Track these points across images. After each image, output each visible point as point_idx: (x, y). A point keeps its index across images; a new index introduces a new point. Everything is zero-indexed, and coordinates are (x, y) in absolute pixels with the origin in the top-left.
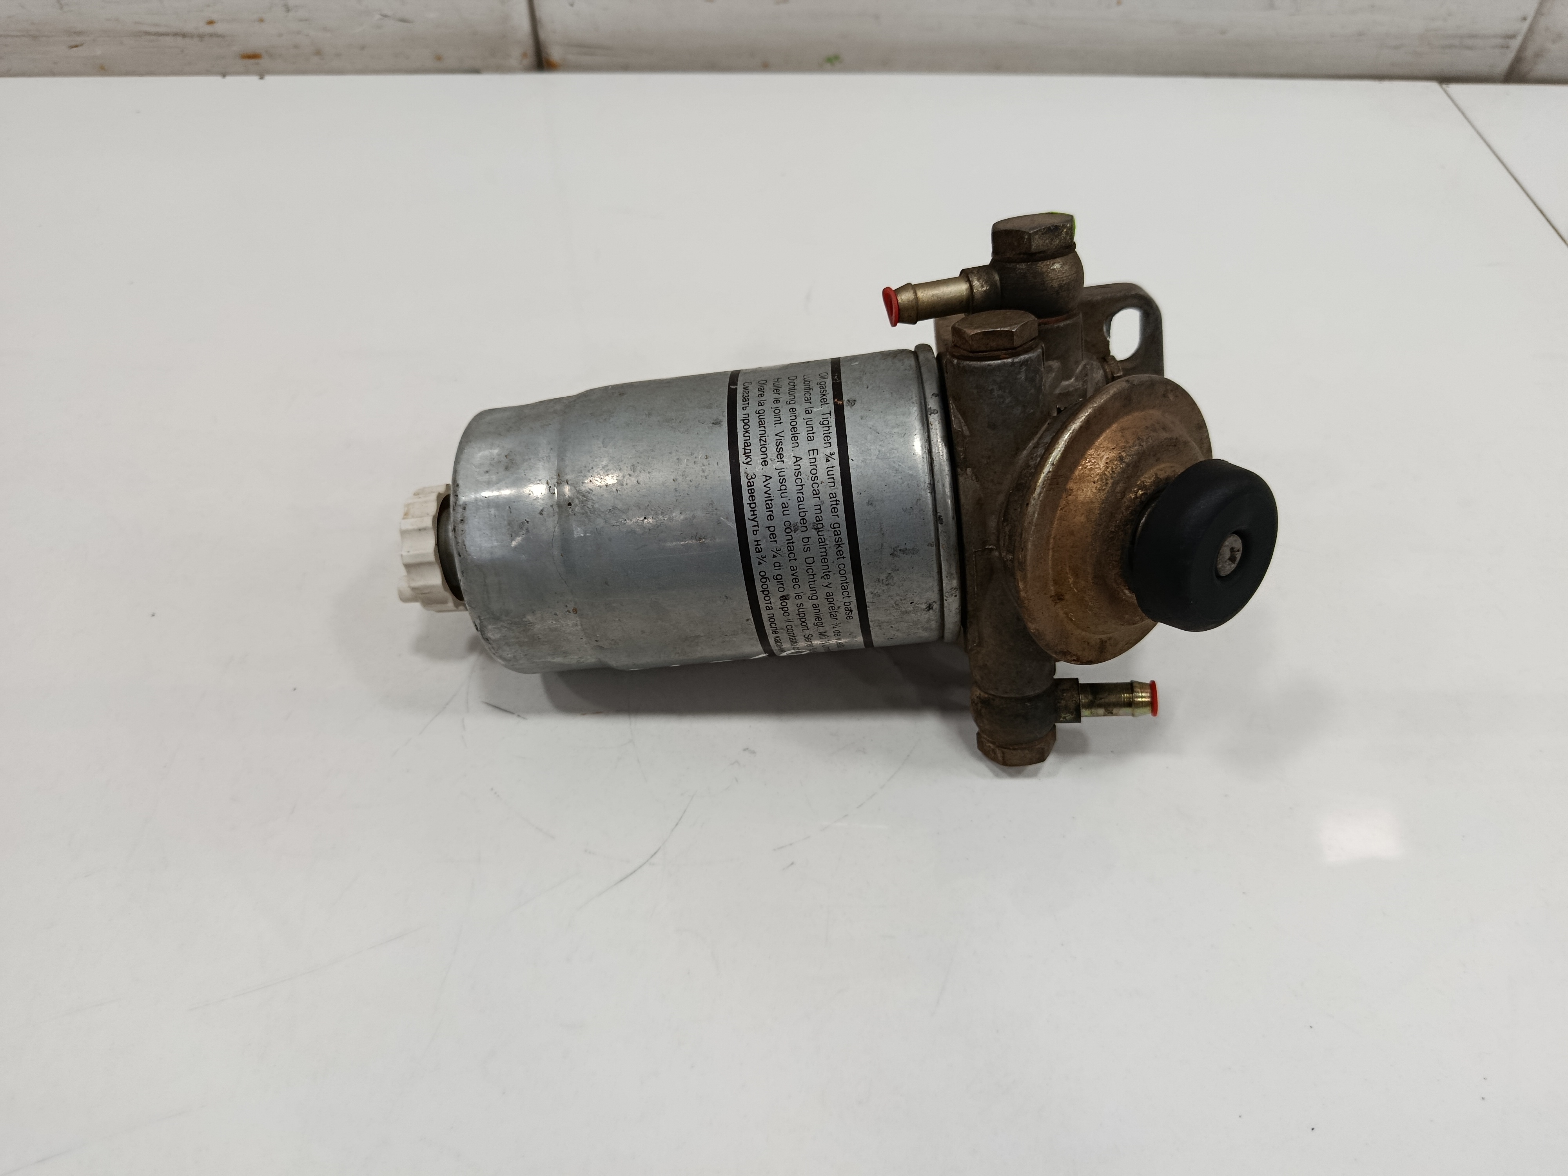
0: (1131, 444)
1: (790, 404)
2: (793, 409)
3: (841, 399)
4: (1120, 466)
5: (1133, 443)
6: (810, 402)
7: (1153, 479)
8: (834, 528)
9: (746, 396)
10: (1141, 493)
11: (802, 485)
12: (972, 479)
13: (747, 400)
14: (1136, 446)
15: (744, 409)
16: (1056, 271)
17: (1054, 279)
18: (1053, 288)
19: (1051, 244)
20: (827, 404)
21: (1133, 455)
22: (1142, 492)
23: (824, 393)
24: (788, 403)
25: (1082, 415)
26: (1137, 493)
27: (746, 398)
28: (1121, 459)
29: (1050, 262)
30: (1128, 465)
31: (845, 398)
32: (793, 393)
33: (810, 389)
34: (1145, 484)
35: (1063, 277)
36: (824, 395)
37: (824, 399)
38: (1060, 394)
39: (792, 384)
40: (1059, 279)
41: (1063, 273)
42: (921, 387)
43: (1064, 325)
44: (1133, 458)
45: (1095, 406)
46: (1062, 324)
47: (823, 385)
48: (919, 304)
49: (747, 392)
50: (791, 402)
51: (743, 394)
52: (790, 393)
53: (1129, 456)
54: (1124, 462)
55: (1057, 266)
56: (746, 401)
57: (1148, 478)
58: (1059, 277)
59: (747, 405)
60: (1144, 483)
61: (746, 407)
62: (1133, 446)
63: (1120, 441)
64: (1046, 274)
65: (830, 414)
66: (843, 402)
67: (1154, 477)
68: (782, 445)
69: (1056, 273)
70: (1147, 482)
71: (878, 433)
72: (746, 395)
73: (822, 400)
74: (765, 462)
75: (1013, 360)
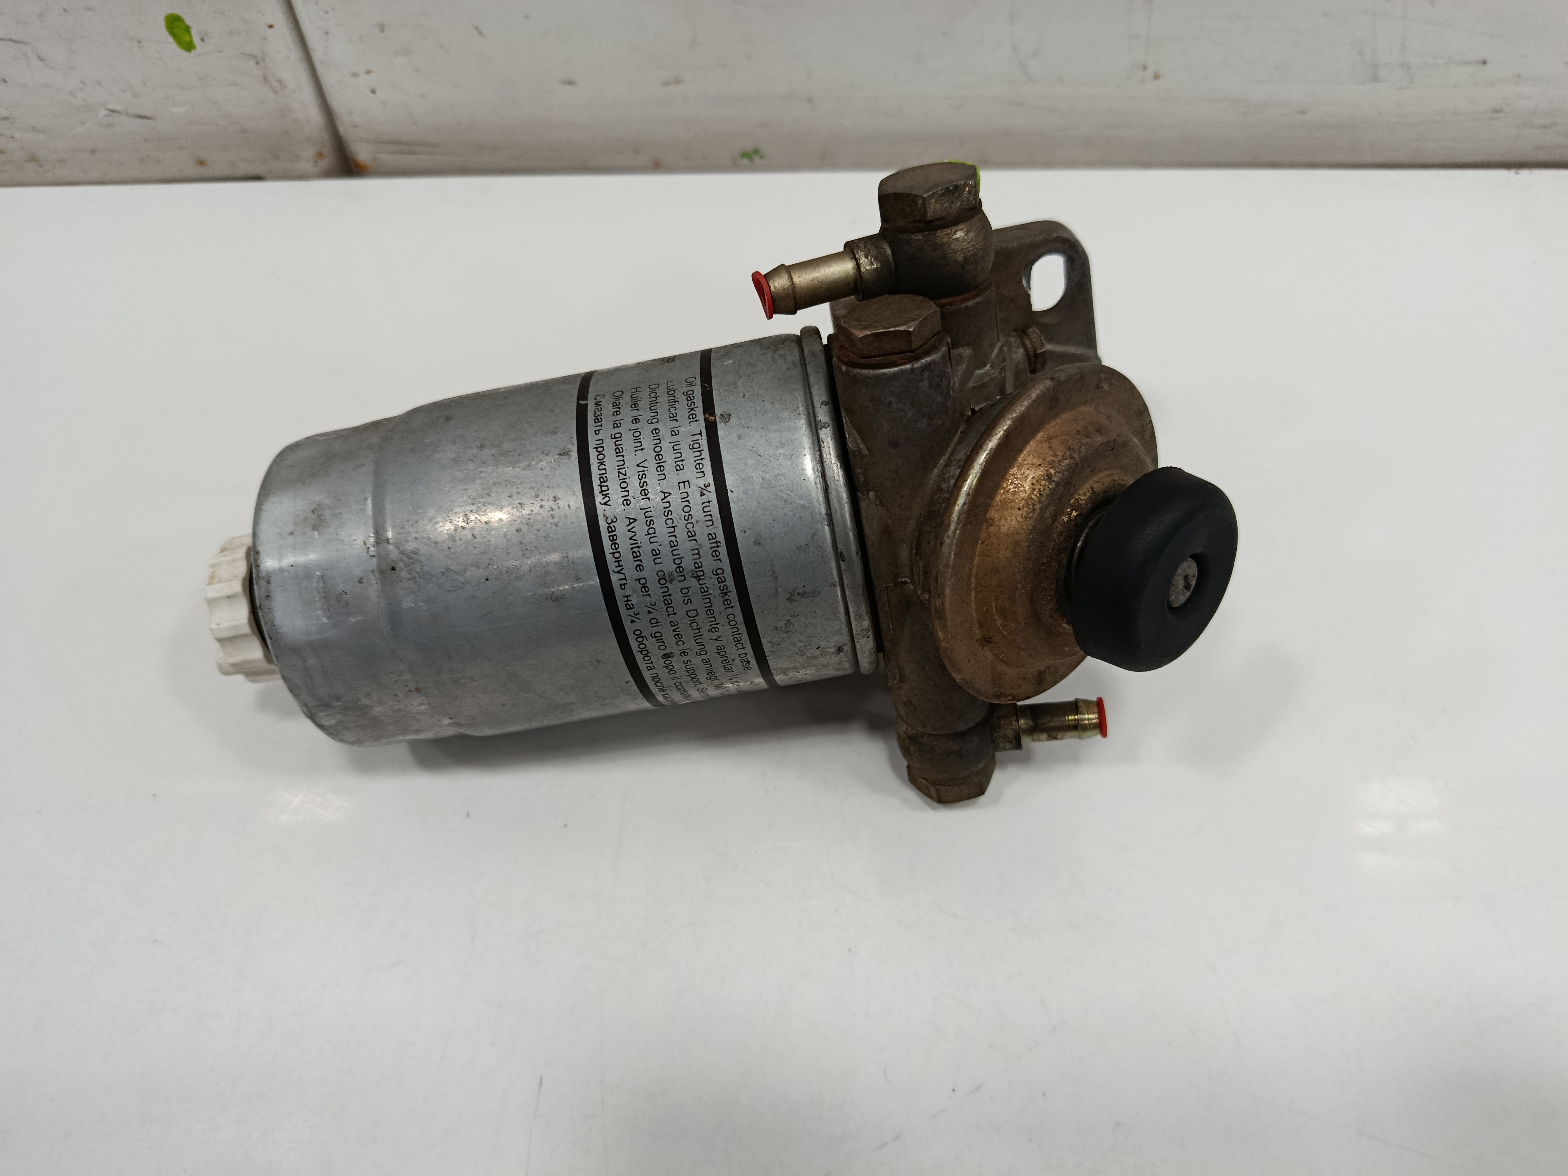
0: (1060, 457)
1: (652, 423)
2: (656, 429)
3: (713, 413)
4: (1049, 487)
5: (1064, 456)
6: (676, 420)
7: (1088, 495)
8: (717, 574)
9: (598, 415)
10: (1075, 514)
11: (673, 527)
12: (876, 504)
13: (600, 420)
14: (1066, 459)
15: (597, 432)
16: (959, 241)
17: (957, 251)
18: (957, 261)
19: (951, 208)
20: (696, 421)
21: (1064, 471)
22: (1077, 513)
23: (692, 407)
24: (650, 422)
25: (1000, 430)
26: (1070, 514)
27: (599, 417)
28: (1049, 477)
29: (951, 230)
30: (1058, 484)
31: (718, 411)
32: (655, 407)
33: (675, 402)
34: (1080, 502)
35: (968, 247)
36: (692, 409)
37: (692, 415)
38: (974, 387)
39: (653, 395)
40: (963, 251)
41: (969, 242)
42: (808, 392)
43: (973, 303)
44: (1063, 475)
45: (1015, 416)
46: (971, 303)
47: (691, 396)
48: (797, 291)
49: (600, 410)
50: (653, 421)
51: (595, 412)
52: (652, 408)
53: (1059, 472)
54: (1054, 481)
55: (959, 234)
56: (599, 422)
57: (1083, 495)
58: (964, 247)
59: (600, 428)
60: (1078, 502)
61: (599, 430)
62: (1063, 460)
63: (1047, 454)
64: (947, 245)
65: (701, 434)
66: (715, 418)
67: (1090, 492)
68: (645, 478)
69: (960, 243)
70: (1081, 500)
71: (760, 456)
72: (598, 413)
73: (691, 417)
74: (627, 502)
75: (913, 366)
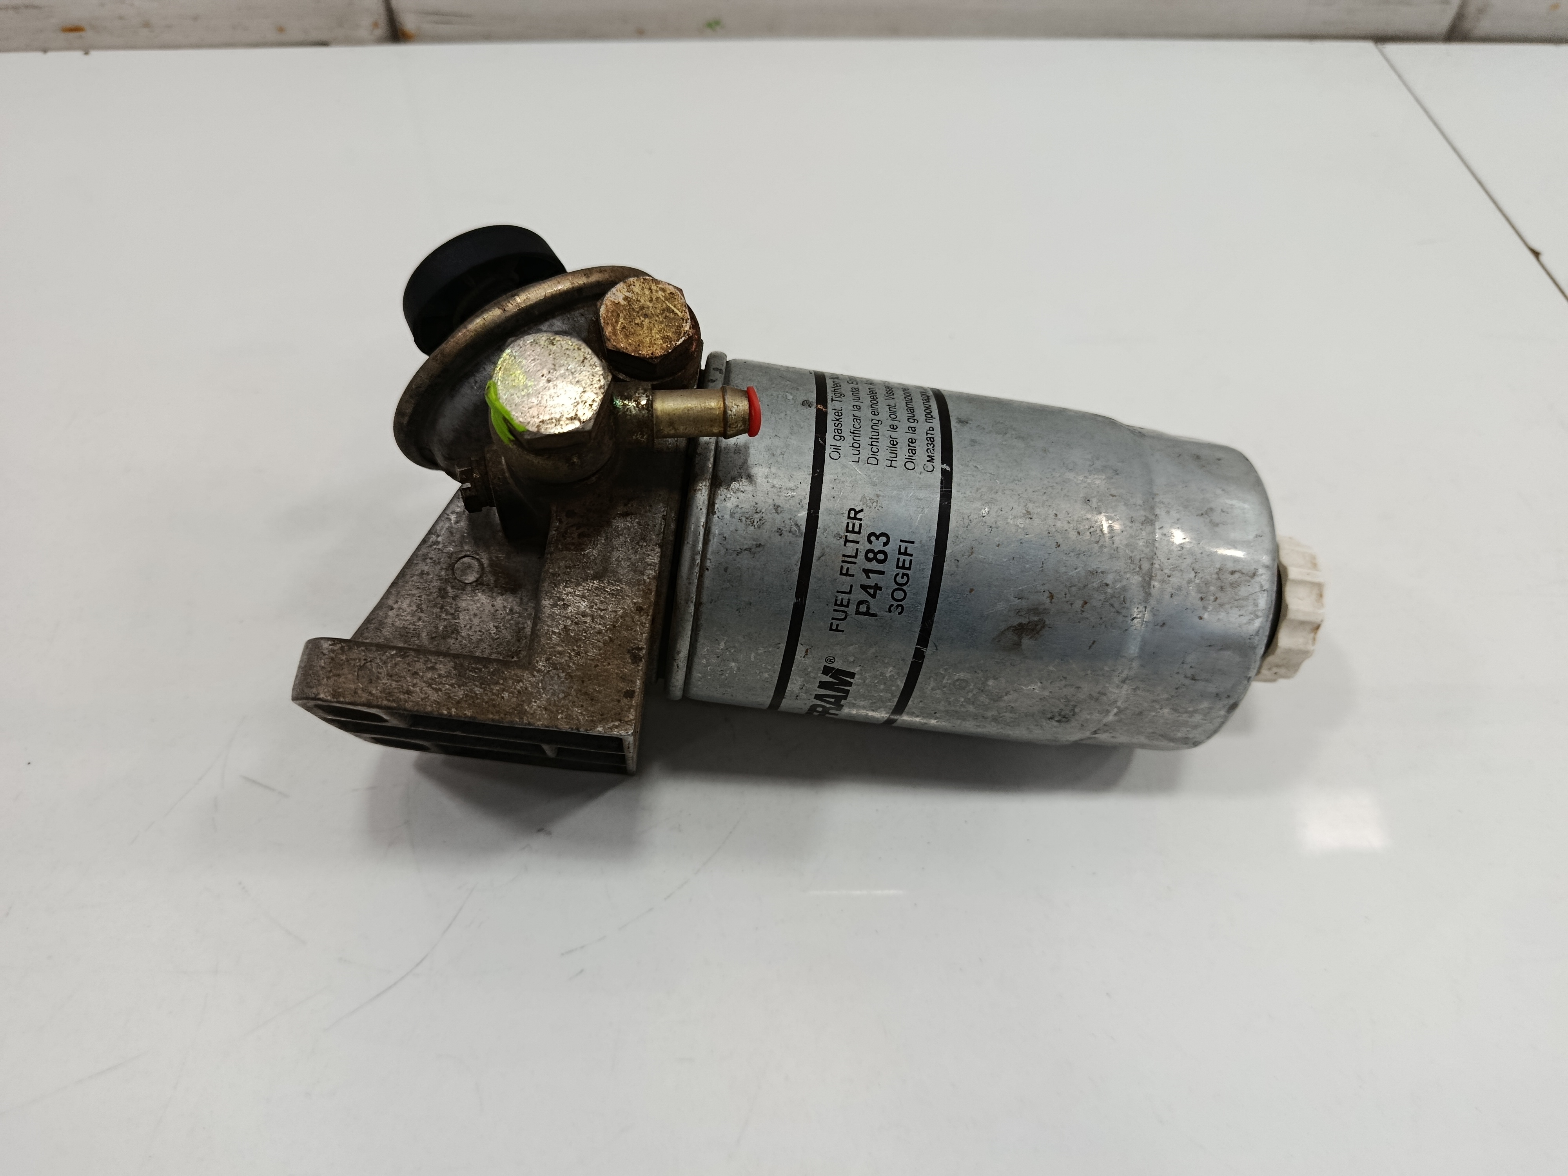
1: (878, 421)
2: (875, 415)
3: (818, 410)
6: (854, 416)
9: (930, 445)
13: (928, 439)
15: (931, 429)
20: (835, 410)
23: (838, 422)
24: (880, 422)
27: (930, 443)
31: (813, 411)
32: (873, 433)
33: (853, 433)
36: (838, 420)
37: (838, 416)
39: (875, 449)
47: (837, 434)
49: (929, 451)
50: (877, 422)
51: (933, 450)
52: (877, 434)
56: (930, 438)
59: (929, 432)
61: (930, 430)
65: (834, 399)
66: (817, 406)
72: (931, 447)
73: (840, 414)
